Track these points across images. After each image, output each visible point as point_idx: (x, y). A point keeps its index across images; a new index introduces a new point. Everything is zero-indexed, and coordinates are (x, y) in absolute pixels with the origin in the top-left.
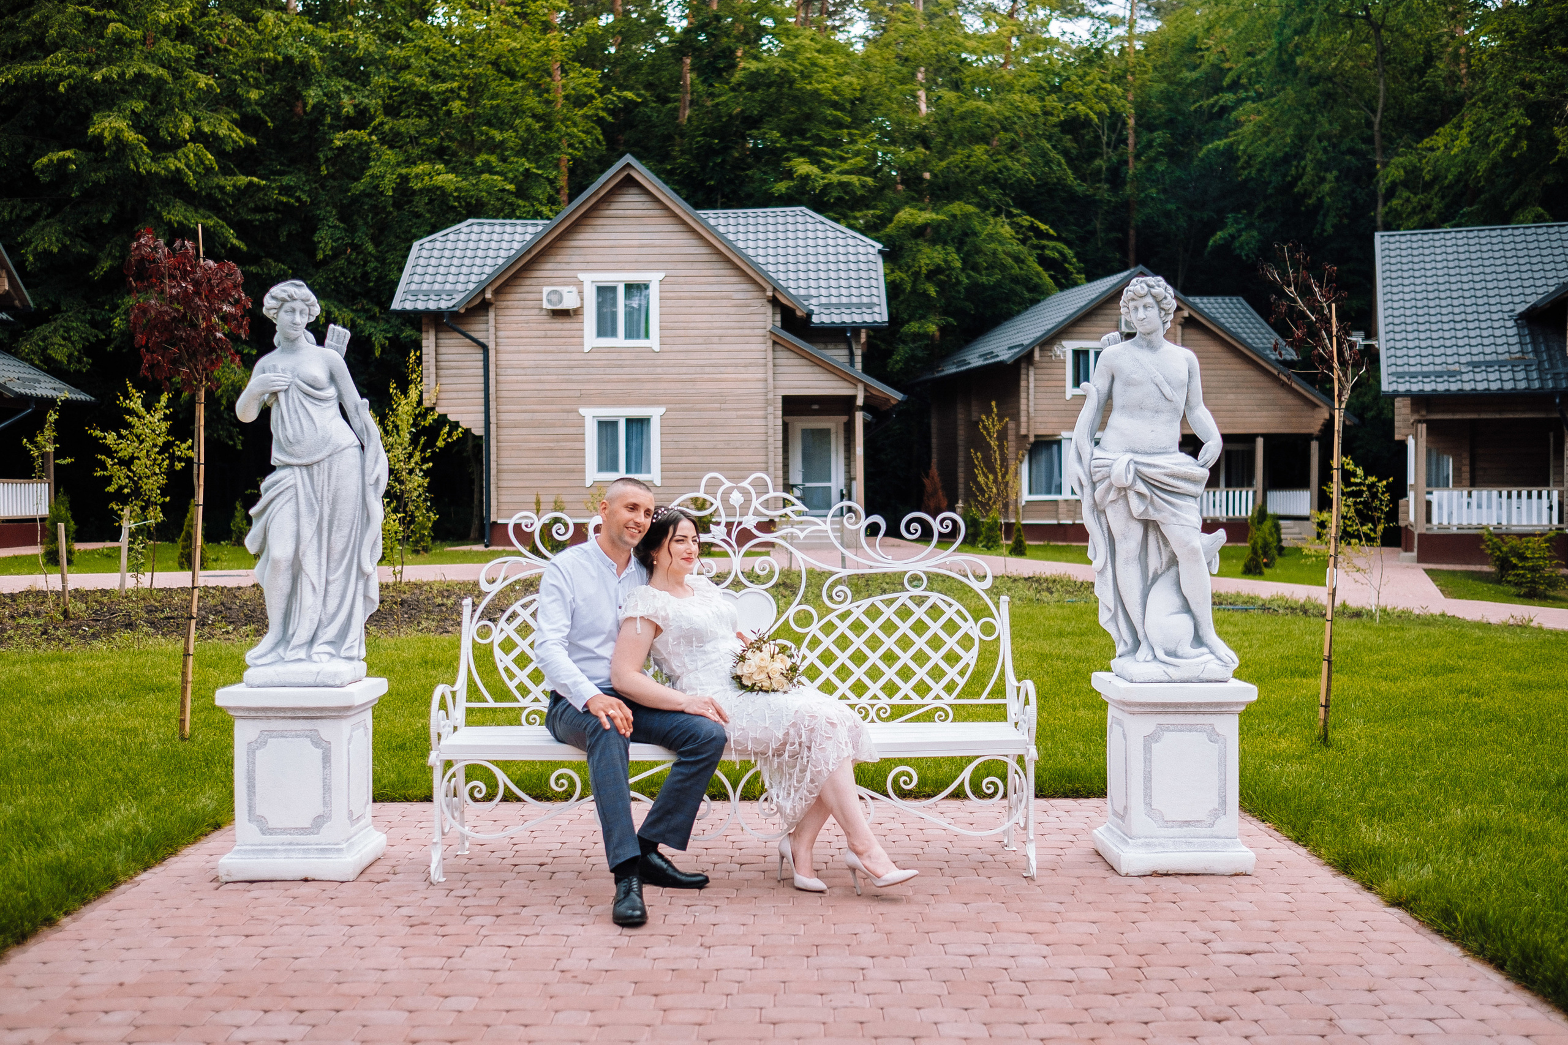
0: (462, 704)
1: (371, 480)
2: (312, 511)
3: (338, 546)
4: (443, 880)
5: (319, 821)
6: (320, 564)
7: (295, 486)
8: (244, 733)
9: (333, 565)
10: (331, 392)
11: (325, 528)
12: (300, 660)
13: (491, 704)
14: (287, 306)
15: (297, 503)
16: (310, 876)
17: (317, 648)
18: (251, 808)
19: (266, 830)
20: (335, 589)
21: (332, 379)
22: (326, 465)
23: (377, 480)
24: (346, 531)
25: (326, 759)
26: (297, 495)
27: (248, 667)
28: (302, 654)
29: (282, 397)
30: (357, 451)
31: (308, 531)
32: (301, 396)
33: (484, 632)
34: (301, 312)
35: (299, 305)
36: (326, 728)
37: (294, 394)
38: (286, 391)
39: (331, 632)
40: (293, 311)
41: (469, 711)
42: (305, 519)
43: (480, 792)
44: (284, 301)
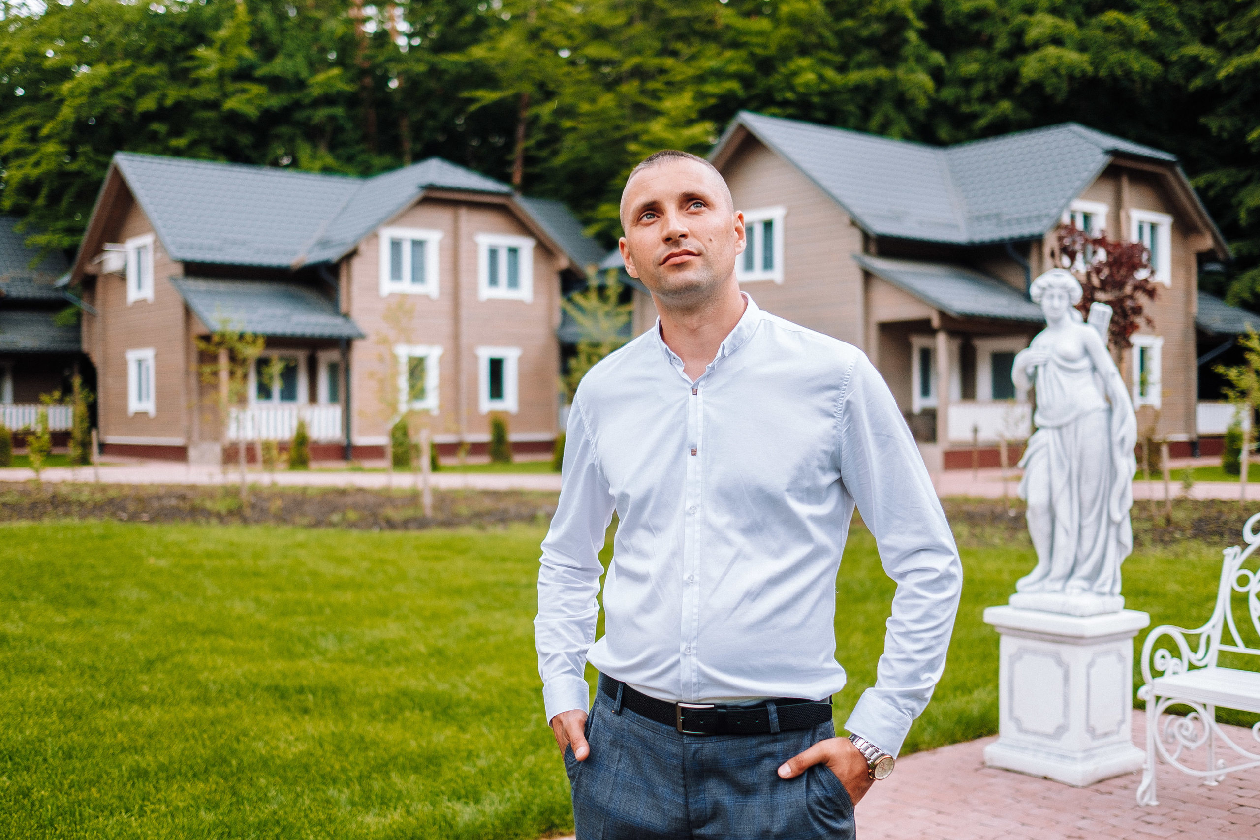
0: (1216, 645)
1: (1116, 439)
2: (1061, 464)
3: (1088, 497)
4: (1154, 803)
5: (1061, 730)
6: (1071, 512)
7: (1047, 445)
8: (1008, 646)
9: (1085, 512)
10: (1085, 363)
11: (1074, 480)
12: (1055, 591)
13: (1241, 648)
14: (1048, 293)
15: (1049, 459)
16: (1050, 775)
17: (1073, 582)
18: (1011, 710)
19: (1021, 730)
20: (1088, 533)
21: (1086, 352)
22: (1072, 427)
23: (1123, 441)
24: (1094, 483)
25: (1066, 678)
26: (1048, 453)
27: (1016, 592)
28: (1058, 586)
29: (1041, 371)
30: (1103, 416)
31: (1059, 483)
32: (1056, 369)
33: (1243, 581)
34: (1060, 297)
35: (1057, 292)
36: (1066, 652)
37: (1051, 367)
38: (1045, 365)
39: (1085, 569)
40: (1052, 297)
41: (1222, 653)
42: (1055, 473)
43: (1187, 729)
44: (1044, 289)
